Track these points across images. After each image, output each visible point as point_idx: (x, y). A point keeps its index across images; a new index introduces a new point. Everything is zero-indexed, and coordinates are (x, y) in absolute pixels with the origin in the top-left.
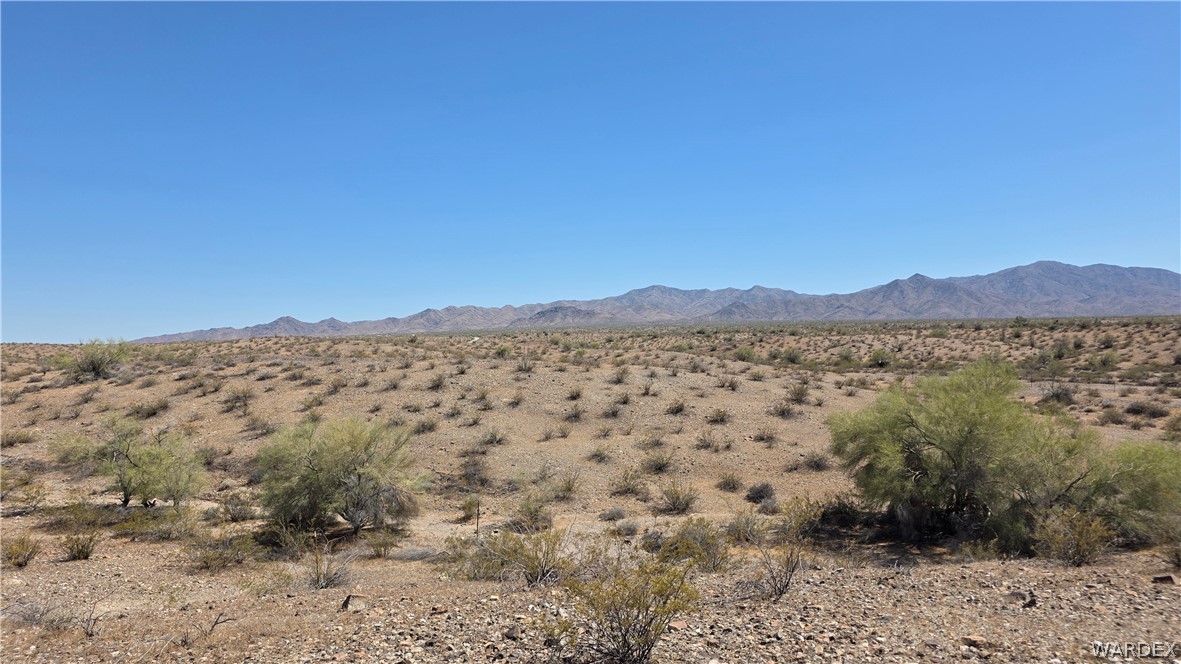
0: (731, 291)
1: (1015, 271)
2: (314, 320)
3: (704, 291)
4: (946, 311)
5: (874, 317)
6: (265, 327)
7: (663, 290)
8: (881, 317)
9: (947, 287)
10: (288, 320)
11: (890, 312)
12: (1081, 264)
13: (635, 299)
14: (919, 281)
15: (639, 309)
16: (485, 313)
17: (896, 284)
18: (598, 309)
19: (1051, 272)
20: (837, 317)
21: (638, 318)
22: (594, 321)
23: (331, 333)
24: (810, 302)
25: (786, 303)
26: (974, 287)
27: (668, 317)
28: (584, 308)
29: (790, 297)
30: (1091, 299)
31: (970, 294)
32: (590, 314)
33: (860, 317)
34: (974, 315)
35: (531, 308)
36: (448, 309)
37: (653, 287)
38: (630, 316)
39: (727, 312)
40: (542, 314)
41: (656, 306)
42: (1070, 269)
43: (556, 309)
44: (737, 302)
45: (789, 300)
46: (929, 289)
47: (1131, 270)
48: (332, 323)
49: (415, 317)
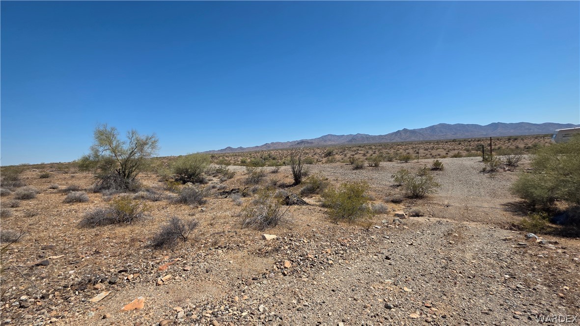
0: (351, 135)
1: (433, 126)
2: (236, 147)
3: (343, 135)
4: (413, 138)
5: (393, 141)
6: (224, 150)
7: (331, 135)
8: (395, 141)
9: (413, 132)
10: (229, 148)
11: (398, 140)
12: (452, 124)
13: (324, 138)
14: (405, 130)
15: (325, 141)
16: (282, 144)
17: (399, 131)
18: (313, 141)
19: (443, 126)
20: (382, 141)
21: (325, 144)
22: (313, 145)
23: (241, 151)
24: (374, 137)
25: (367, 138)
26: (421, 132)
27: (333, 143)
28: (309, 141)
29: (368, 136)
30: (456, 134)
31: (420, 134)
32: (312, 143)
33: (389, 141)
34: (421, 139)
35: (295, 142)
36: (272, 143)
37: (329, 135)
38: (323, 143)
39: (351, 141)
40: (298, 143)
41: (330, 140)
42: (449, 125)
43: (302, 142)
44: (353, 138)
45: (368, 137)
46: (408, 133)
47: (467, 125)
48: (241, 148)
49: (263, 145)
